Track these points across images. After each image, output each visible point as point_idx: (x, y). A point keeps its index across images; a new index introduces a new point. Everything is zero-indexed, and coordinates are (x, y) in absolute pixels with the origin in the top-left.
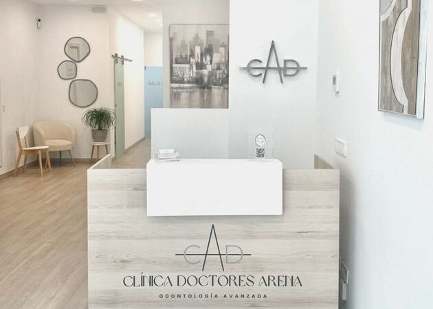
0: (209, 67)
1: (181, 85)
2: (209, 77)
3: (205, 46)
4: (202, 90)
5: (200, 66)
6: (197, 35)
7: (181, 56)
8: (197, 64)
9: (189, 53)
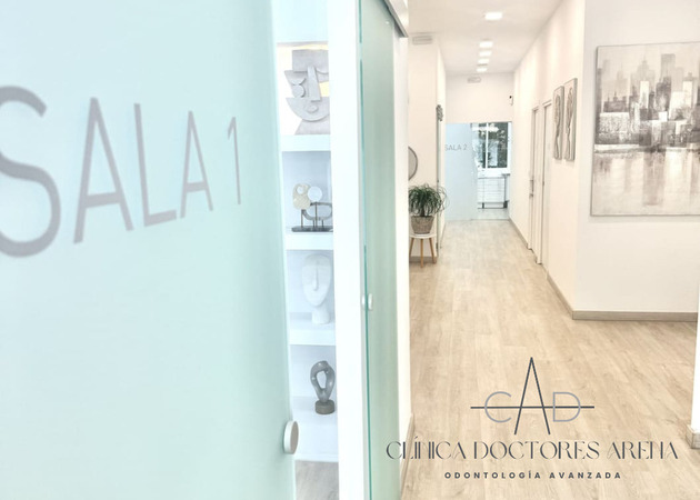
0: (663, 116)
1: (614, 147)
2: (663, 133)
3: (657, 81)
4: (649, 154)
5: (648, 114)
6: (645, 62)
7: (615, 98)
8: (643, 111)
9: (628, 94)
